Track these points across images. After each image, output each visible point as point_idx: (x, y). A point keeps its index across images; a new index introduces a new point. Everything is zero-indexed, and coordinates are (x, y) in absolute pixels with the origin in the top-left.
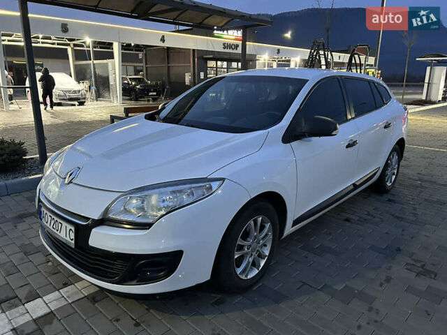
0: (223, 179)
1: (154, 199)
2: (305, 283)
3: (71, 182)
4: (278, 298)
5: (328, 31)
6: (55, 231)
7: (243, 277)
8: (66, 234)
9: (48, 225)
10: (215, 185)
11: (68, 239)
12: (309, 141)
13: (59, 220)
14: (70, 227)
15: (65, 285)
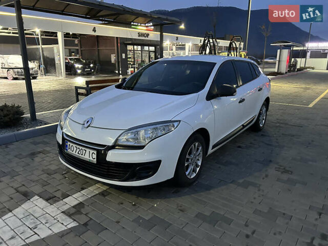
0: (180, 121)
1: (142, 133)
2: (221, 180)
3: (89, 126)
4: (208, 188)
5: (214, 27)
6: (80, 155)
7: (189, 177)
8: (90, 156)
9: (74, 152)
10: (176, 124)
11: (91, 158)
12: (220, 99)
13: (83, 148)
14: (92, 151)
15: (83, 189)
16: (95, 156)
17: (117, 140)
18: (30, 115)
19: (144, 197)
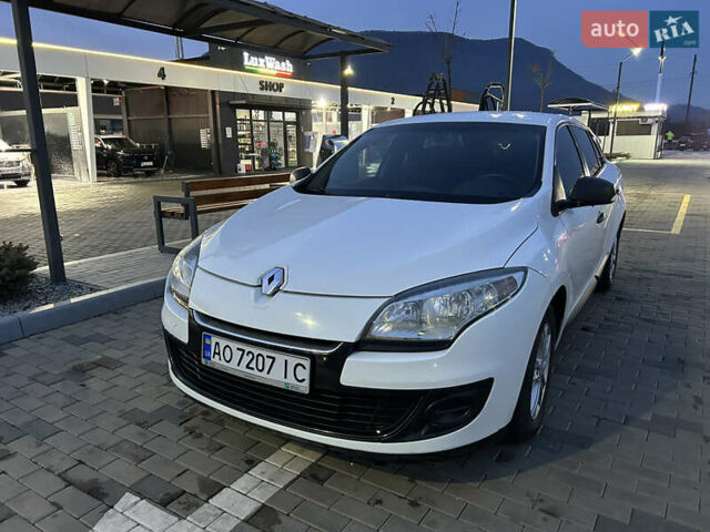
0: (525, 269)
1: (436, 303)
3: (277, 290)
4: (582, 442)
5: (448, 63)
6: (256, 372)
8: (290, 374)
9: (233, 364)
10: (518, 276)
11: (291, 380)
13: (265, 353)
14: (293, 361)
15: (251, 463)
16: (304, 374)
17: (369, 326)
18: (48, 267)
19: (434, 479)
